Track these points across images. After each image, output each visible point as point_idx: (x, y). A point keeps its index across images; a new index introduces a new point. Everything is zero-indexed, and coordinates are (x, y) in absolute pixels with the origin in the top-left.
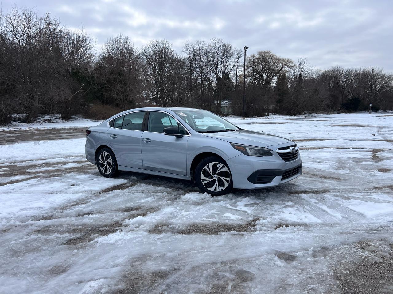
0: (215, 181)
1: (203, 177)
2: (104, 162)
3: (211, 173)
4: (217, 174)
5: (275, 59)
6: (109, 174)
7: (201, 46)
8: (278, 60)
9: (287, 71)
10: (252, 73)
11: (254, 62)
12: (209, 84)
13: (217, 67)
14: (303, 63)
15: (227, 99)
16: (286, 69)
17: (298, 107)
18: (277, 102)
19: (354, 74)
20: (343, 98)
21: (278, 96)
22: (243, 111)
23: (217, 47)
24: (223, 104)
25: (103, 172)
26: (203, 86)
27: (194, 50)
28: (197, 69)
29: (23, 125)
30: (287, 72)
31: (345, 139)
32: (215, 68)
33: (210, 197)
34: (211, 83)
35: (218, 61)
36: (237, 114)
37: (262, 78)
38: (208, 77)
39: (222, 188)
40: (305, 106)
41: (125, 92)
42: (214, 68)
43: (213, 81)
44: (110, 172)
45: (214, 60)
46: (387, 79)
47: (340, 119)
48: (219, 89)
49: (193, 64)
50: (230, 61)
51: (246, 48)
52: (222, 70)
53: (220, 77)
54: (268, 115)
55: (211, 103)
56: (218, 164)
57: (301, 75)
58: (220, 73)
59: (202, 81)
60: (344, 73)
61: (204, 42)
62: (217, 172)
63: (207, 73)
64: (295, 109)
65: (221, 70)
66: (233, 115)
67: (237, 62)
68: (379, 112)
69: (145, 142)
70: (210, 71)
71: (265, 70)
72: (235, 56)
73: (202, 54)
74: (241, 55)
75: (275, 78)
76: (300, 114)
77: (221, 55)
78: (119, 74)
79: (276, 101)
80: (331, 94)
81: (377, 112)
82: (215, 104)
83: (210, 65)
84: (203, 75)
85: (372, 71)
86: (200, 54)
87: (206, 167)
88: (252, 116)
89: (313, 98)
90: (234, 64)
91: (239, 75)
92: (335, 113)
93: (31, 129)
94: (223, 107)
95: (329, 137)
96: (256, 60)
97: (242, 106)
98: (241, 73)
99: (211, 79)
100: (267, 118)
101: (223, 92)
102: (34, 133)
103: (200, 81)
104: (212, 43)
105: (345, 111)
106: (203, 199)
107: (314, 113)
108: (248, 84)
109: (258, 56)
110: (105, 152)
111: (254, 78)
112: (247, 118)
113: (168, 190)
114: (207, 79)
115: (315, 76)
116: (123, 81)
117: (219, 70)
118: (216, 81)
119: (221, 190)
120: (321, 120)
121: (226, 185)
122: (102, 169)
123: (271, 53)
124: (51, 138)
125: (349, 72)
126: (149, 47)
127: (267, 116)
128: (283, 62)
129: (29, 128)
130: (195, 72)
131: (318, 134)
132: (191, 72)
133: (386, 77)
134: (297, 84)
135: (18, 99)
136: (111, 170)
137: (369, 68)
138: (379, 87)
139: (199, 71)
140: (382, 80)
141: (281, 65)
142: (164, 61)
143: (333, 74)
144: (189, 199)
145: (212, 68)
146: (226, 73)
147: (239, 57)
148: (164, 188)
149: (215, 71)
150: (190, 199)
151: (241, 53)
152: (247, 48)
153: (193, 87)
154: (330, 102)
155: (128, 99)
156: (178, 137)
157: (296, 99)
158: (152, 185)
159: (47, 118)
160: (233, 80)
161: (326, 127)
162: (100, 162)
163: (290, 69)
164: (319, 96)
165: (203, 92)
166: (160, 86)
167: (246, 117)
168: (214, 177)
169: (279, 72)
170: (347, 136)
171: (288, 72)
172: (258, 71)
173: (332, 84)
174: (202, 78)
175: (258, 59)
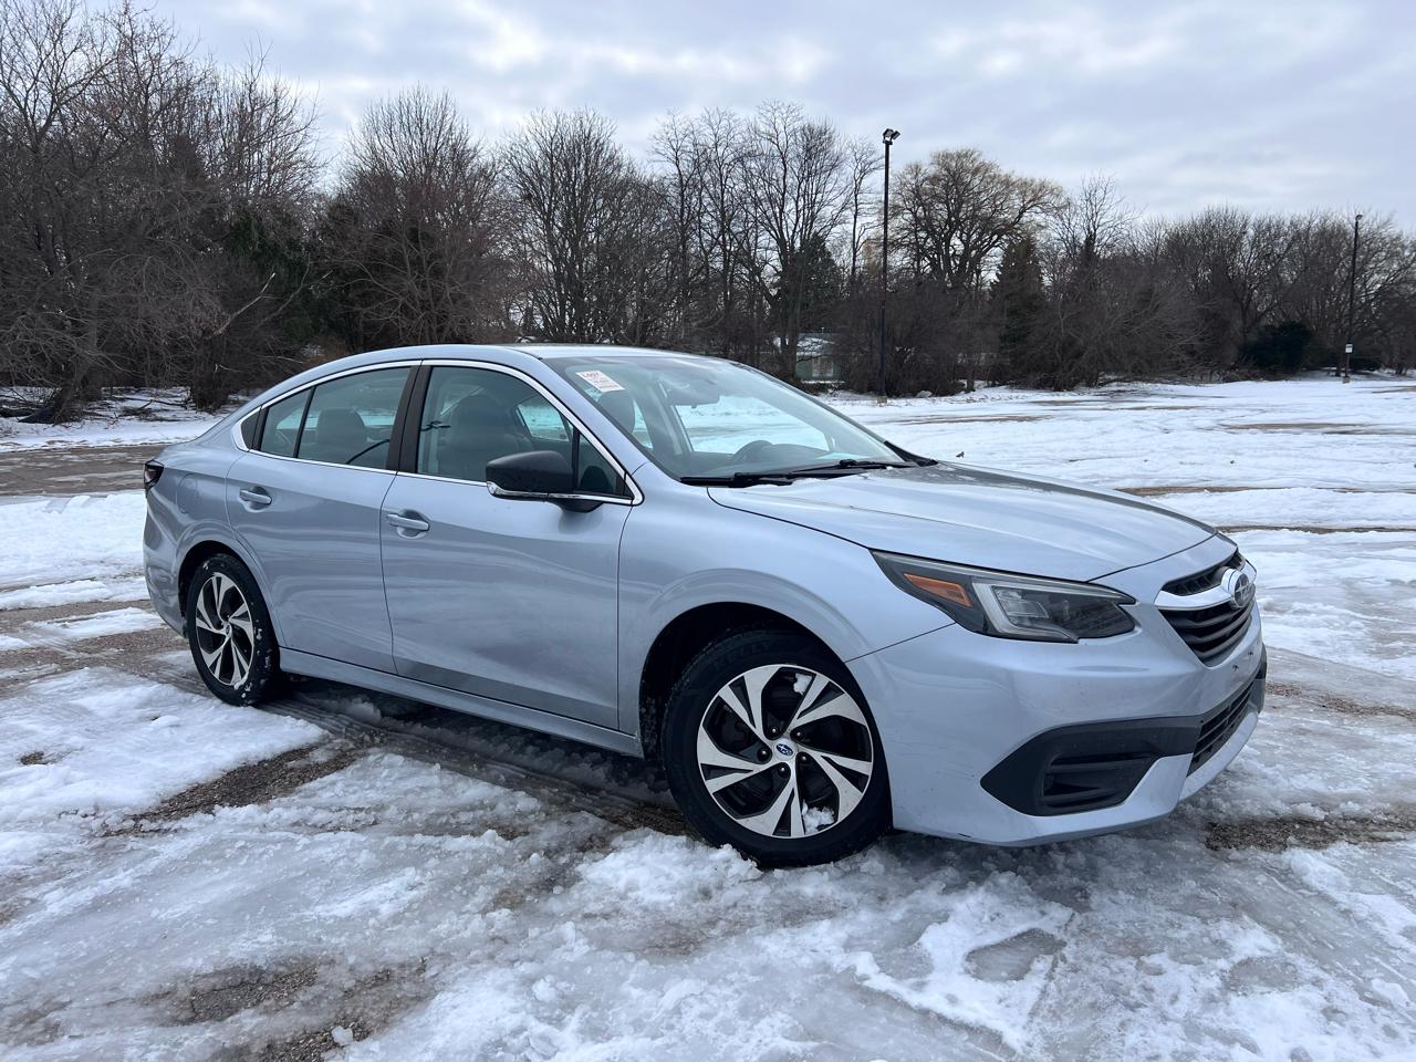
0: (781, 773)
1: (707, 751)
2: (219, 626)
3: (759, 731)
4: (793, 736)
5: (996, 180)
6: (242, 688)
7: (720, 132)
8: (1007, 183)
9: (1039, 225)
10: (911, 232)
11: (917, 192)
12: (751, 275)
13: (781, 211)
14: (1100, 194)
15: (819, 330)
16: (1035, 216)
17: (1084, 357)
18: (1003, 339)
19: (1286, 234)
20: (1245, 322)
21: (1006, 319)
22: (881, 371)
23: (782, 135)
24: (803, 349)
25: (217, 675)
26: (731, 282)
27: (695, 145)
28: (706, 219)
29: (37, 432)
30: (1040, 227)
31: (1315, 483)
32: (775, 214)
33: (750, 877)
34: (758, 271)
35: (785, 186)
36: (855, 386)
37: (947, 250)
38: (749, 247)
39: (825, 817)
40: (1109, 352)
41: (436, 305)
42: (769, 213)
43: (766, 263)
44: (246, 677)
45: (770, 185)
46: (1407, 253)
47: (1244, 401)
48: (788, 292)
49: (694, 199)
50: (829, 187)
51: (891, 136)
52: (801, 220)
53: (792, 247)
54: (971, 389)
55: (759, 345)
56: (797, 675)
57: (1091, 239)
58: (794, 231)
59: (726, 262)
60: (1251, 232)
61: (732, 116)
62: (796, 722)
63: (746, 232)
64: (1070, 367)
65: (797, 221)
66: (841, 388)
67: (857, 191)
68: (1377, 376)
69: (400, 531)
70: (757, 227)
71: (958, 222)
72: (850, 169)
73: (727, 161)
74: (872, 166)
75: (996, 250)
76: (1089, 385)
77: (796, 165)
78: (414, 236)
79: (1001, 338)
80: (1201, 311)
81: (1369, 377)
82: (774, 347)
83: (757, 203)
84: (732, 240)
85: (1357, 223)
86: (720, 161)
87: (726, 693)
88: (913, 393)
89: (1138, 325)
90: (843, 197)
91: (861, 241)
92: (1218, 382)
93: (58, 445)
94: (803, 359)
95: (1244, 478)
96: (926, 186)
97: (877, 355)
98: (871, 233)
99: (758, 254)
100: (968, 401)
101: (805, 305)
102: (66, 461)
103: (718, 265)
104: (764, 120)
105: (1254, 372)
106: (706, 894)
107: (1140, 380)
108: (897, 276)
109: (930, 169)
110: (218, 574)
111: (919, 252)
112: (895, 402)
113: (514, 804)
114: (746, 257)
115: (1142, 242)
116: (429, 263)
117: (789, 221)
118: (777, 263)
119: (820, 827)
120: (1170, 405)
121: (850, 798)
122: (209, 659)
123: (981, 159)
124: (123, 483)
125: (1269, 228)
126: (529, 135)
127: (967, 391)
128: (1023, 193)
129: (49, 443)
130: (700, 227)
131: (1191, 464)
132: (683, 229)
133: (1403, 247)
134: (1077, 275)
135: (13, 327)
136: (247, 668)
137: (1341, 212)
138: (1377, 283)
139: (715, 223)
140: (1392, 255)
141: (1018, 203)
142: (586, 187)
143: (1212, 237)
144: (623, 897)
145: (765, 212)
146: (816, 234)
147: (864, 172)
148: (499, 790)
149: (774, 223)
150: (632, 895)
151: (870, 159)
152: (895, 135)
153: (693, 285)
154: (1202, 340)
155: (447, 329)
156: (574, 510)
157: (1074, 327)
158: (438, 766)
159: (138, 401)
160: (843, 259)
161: (1203, 434)
162: (199, 623)
163: (1052, 218)
164: (1158, 316)
165: (729, 303)
166: (570, 281)
167: (890, 397)
168: (775, 750)
169: (1009, 228)
170: (1318, 474)
171: (1043, 227)
172: (932, 226)
173: (1205, 274)
174: (724, 250)
175: (934, 180)
